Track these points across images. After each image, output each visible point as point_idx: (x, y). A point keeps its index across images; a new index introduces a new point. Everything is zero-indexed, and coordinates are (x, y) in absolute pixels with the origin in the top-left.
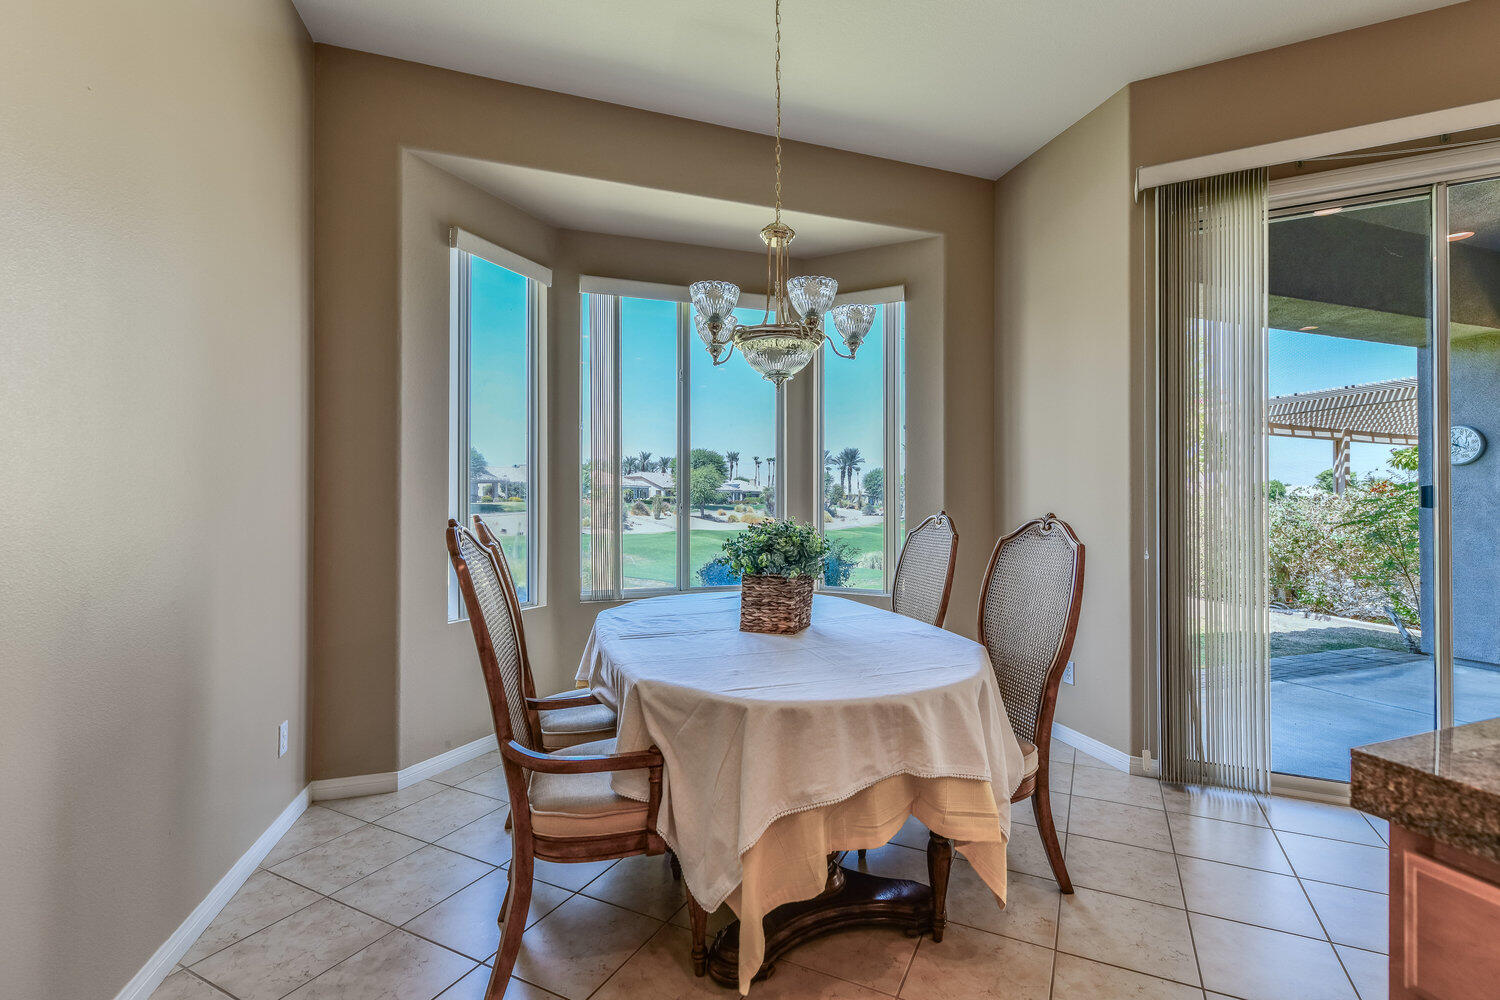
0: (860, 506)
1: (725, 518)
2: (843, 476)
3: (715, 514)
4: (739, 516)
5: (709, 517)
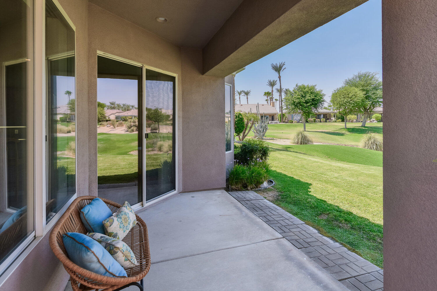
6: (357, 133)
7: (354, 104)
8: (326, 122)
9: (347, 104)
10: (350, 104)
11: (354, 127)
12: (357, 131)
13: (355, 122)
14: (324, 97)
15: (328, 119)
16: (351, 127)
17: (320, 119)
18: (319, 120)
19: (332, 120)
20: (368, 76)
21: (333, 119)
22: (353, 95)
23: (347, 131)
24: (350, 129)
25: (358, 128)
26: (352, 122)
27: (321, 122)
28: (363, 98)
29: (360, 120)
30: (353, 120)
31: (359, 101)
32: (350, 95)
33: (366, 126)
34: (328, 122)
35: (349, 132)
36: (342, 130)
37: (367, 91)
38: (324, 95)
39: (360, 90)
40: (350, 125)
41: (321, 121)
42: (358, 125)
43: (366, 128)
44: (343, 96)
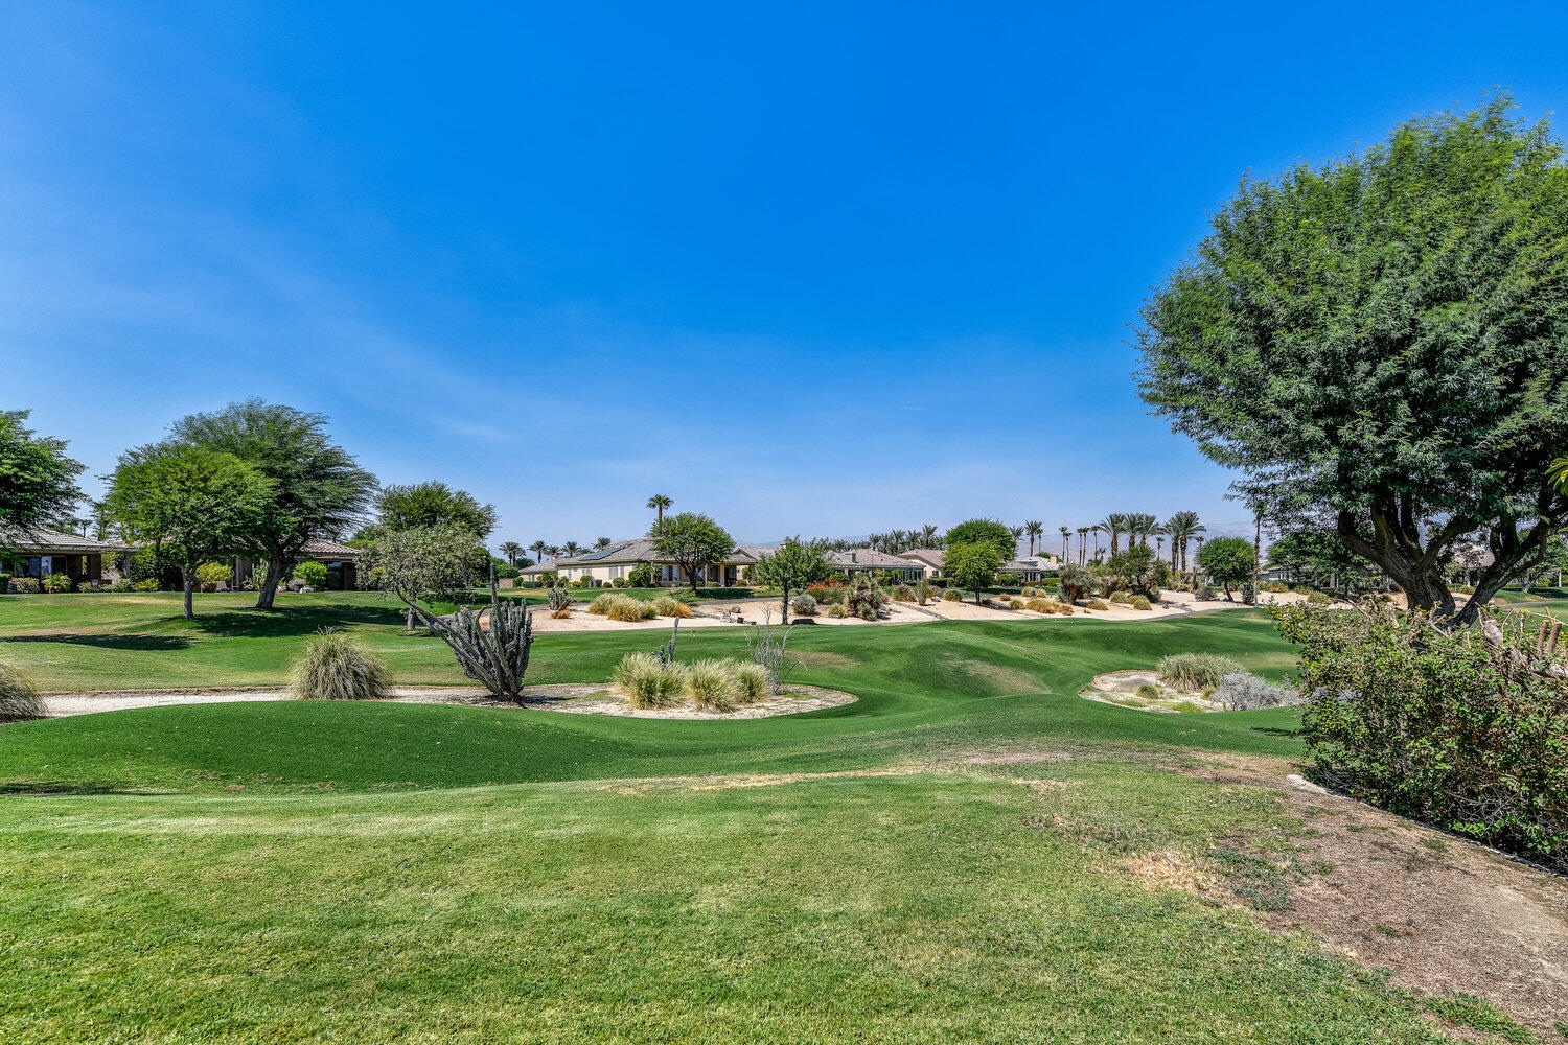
0: (1196, 587)
1: (1007, 604)
2: (1175, 550)
3: (996, 599)
4: (1024, 600)
5: (987, 604)
6: (246, 635)
7: (231, 520)
8: (74, 589)
9: (200, 516)
10: (215, 520)
11: (228, 612)
12: (245, 628)
13: (223, 590)
14: (76, 476)
15: (87, 578)
16: (214, 613)
17: (39, 577)
18: (32, 581)
19: (109, 582)
20: (287, 423)
21: (115, 577)
22: (225, 486)
23: (197, 628)
24: (212, 618)
25: (241, 613)
26: (211, 589)
27: (42, 590)
28: (270, 500)
29: (247, 584)
30: (215, 585)
31: (254, 508)
32: (215, 483)
33: (275, 604)
34: (87, 591)
35: (209, 630)
36: (171, 624)
37: (286, 479)
38: (79, 468)
39: (255, 469)
40: (205, 604)
41: (42, 586)
42: (242, 602)
43: (279, 615)
44: (177, 485)
